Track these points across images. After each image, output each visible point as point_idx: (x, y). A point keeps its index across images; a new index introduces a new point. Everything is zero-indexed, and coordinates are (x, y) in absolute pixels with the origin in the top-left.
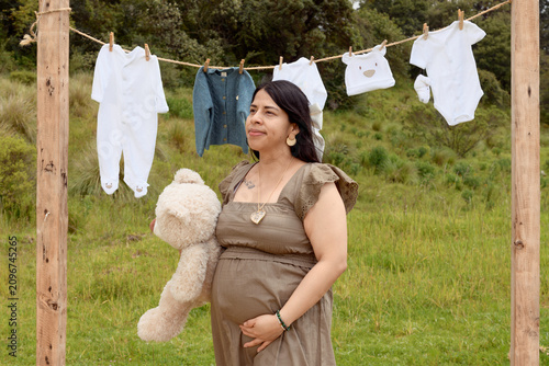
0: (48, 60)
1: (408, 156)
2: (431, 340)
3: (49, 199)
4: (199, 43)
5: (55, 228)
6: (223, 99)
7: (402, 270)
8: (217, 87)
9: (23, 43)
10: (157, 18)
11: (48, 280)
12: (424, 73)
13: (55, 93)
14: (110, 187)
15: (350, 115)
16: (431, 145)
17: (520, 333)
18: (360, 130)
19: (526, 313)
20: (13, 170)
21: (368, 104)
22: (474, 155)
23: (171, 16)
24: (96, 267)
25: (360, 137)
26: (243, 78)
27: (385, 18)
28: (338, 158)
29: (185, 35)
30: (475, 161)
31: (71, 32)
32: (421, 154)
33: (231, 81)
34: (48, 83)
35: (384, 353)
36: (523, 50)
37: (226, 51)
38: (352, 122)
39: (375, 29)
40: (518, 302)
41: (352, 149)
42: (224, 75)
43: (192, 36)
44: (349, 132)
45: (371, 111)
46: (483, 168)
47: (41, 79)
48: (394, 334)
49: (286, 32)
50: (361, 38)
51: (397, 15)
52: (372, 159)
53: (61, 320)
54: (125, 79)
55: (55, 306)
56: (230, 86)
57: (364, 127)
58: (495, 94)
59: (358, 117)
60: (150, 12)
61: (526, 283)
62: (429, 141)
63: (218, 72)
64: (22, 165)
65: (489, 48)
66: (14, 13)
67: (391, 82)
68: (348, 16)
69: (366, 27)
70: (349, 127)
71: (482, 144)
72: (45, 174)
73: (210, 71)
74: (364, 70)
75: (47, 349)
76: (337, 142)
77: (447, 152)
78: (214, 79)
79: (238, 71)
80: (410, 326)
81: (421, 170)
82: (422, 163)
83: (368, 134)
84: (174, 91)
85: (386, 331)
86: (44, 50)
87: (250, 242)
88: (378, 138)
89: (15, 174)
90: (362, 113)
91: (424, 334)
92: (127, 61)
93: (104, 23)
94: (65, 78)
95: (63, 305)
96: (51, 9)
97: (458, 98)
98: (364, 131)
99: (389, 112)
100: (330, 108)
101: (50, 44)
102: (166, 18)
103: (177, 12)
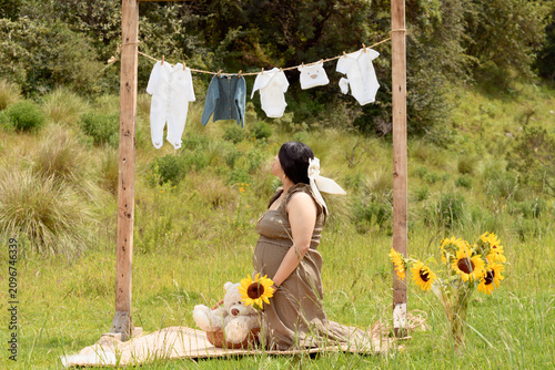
0: (127, 71)
3: (126, 152)
6: (228, 92)
8: (224, 86)
11: (125, 200)
13: (131, 90)
14: (157, 144)
17: (396, 224)
18: (431, 172)
19: (399, 213)
21: (454, 125)
25: (433, 181)
26: (240, 81)
31: (139, 54)
33: (233, 82)
34: (127, 84)
36: (396, 65)
37: (189, 27)
42: (229, 78)
47: (123, 83)
55: (129, 216)
56: (233, 85)
57: (441, 166)
59: (432, 150)
61: (399, 196)
63: (226, 77)
67: (327, 81)
72: (124, 137)
73: (221, 77)
74: (311, 75)
75: (124, 242)
78: (224, 81)
79: (238, 76)
86: (125, 65)
88: (464, 185)
90: (442, 144)
92: (172, 70)
95: (133, 216)
96: (130, 42)
97: (365, 90)
98: (440, 174)
99: (494, 140)
100: (379, 133)
101: (129, 62)
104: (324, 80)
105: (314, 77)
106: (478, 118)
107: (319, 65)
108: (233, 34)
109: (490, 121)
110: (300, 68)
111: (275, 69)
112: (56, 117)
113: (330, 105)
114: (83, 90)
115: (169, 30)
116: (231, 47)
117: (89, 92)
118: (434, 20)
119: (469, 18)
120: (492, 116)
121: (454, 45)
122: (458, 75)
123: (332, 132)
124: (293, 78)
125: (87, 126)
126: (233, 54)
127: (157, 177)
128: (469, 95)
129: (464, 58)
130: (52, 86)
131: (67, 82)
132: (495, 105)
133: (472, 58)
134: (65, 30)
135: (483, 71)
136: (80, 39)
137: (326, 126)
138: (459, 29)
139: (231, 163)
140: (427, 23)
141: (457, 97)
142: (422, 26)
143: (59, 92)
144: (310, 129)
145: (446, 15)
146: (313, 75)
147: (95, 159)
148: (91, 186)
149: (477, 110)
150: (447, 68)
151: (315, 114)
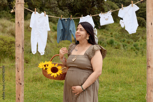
0: (18, 16)
1: (120, 41)
2: (125, 93)
3: (19, 55)
4: (62, 11)
5: (21, 62)
6: (66, 27)
7: (118, 73)
8: (64, 24)
9: (11, 12)
10: (51, 4)
11: (19, 77)
12: (122, 19)
13: (20, 25)
14: (34, 52)
15: (104, 30)
16: (126, 38)
17: (149, 91)
18: (107, 34)
19: (151, 86)
20: (11, 46)
21: (109, 27)
22: (139, 41)
23: (55, 3)
24: (34, 73)
25: (107, 36)
26: (71, 21)
27: (114, 3)
28: (101, 42)
29: (58, 9)
30: (139, 43)
31: (24, 9)
32: (124, 41)
33: (68, 22)
34: (18, 23)
35: (112, 96)
36: (150, 12)
37: (70, 13)
38: (105, 32)
39: (111, 6)
40: (149, 83)
41: (104, 39)
42: (66, 20)
43: (60, 9)
44: (104, 35)
45: (110, 29)
46: (141, 45)
47: (16, 22)
48: (115, 91)
49: (86, 8)
50: (107, 9)
51: (117, 2)
52: (110, 42)
53: (22, 88)
54: (39, 22)
55: (21, 84)
56: (68, 23)
57: (108, 33)
58: (144, 24)
59: (106, 31)
60: (49, 2)
61: (151, 77)
62: (126, 37)
63: (64, 19)
64: (14, 45)
65: (143, 11)
66: (12, 3)
67: (113, 22)
68: (103, 3)
69: (109, 6)
70: (104, 33)
71: (141, 38)
72: (18, 48)
73: (62, 19)
74: (105, 18)
75: (19, 96)
76: (100, 38)
77: (131, 40)
78: (63, 21)
79: (70, 19)
80: (120, 89)
81: (123, 45)
82: (124, 43)
83: (109, 36)
84: (55, 24)
85: (113, 90)
86: (17, 14)
87: (76, 66)
88: (112, 37)
89: (12, 47)
90: (107, 30)
91: (123, 91)
92: (39, 16)
93: (36, 5)
94: (23, 21)
95: (23, 84)
96: (19, 2)
97: (132, 26)
98: (108, 35)
99: (115, 29)
100: (99, 29)
102: (53, 4)
103: (56, 2)
107: (109, 13)
108: (76, 14)
110: (100, 15)
111: (88, 16)
115: (67, 13)
125: (54, 28)
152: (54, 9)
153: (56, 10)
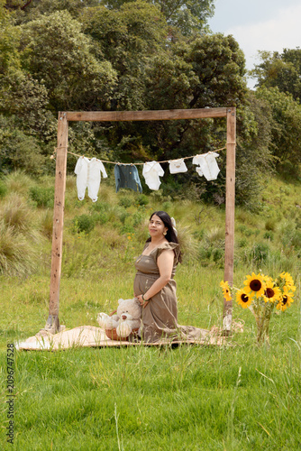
3: (58, 215)
10: (20, 96)
15: (240, 212)
18: (249, 228)
21: (263, 200)
23: (37, 95)
25: (249, 235)
29: (51, 116)
34: (60, 173)
37: (97, 134)
57: (254, 225)
60: (14, 90)
69: (263, 110)
72: (57, 206)
74: (176, 166)
84: (37, 179)
88: (267, 237)
95: (61, 255)
96: (62, 146)
98: (254, 230)
99: (289, 210)
100: (216, 203)
101: (61, 159)
102: (31, 96)
103: (44, 90)
104: (184, 169)
105: (178, 167)
106: (278, 195)
107: (181, 160)
108: (125, 139)
109: (286, 197)
110: (169, 162)
111: (154, 162)
112: (14, 188)
113: (185, 185)
114: (32, 172)
115: (86, 135)
116: (125, 147)
117: (35, 173)
118: (252, 134)
119: (274, 133)
120: (288, 194)
121: (265, 149)
122: (266, 168)
123: (187, 203)
124: (165, 167)
125: (34, 195)
126: (125, 152)
127: (77, 228)
128: (274, 180)
129: (271, 158)
130: (12, 169)
131: (22, 167)
132: (290, 188)
133: (276, 157)
134: (21, 134)
135: (283, 166)
136: (31, 140)
137: (183, 199)
138: (268, 139)
139: (123, 220)
140: (248, 134)
141: (266, 182)
142: (244, 136)
143: (16, 174)
144: (173, 200)
145: (261, 130)
146: (178, 166)
147: (38, 216)
148: (35, 233)
149: (278, 190)
150: (259, 164)
151: (176, 190)
152: (32, 118)
153: (42, 123)
